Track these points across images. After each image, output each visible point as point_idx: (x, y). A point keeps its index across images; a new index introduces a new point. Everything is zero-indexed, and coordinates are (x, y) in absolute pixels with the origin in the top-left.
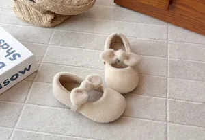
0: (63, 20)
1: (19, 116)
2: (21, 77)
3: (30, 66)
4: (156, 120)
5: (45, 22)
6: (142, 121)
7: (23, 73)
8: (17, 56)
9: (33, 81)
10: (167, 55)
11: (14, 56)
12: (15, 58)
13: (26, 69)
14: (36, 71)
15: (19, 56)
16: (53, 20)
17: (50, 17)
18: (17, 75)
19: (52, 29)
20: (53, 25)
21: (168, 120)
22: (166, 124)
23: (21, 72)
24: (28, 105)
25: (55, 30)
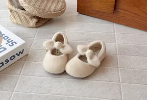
2: (17, 58)
3: (23, 50)
5: (32, 24)
7: (18, 55)
8: (14, 43)
9: (25, 61)
11: (12, 43)
12: (13, 45)
13: (20, 52)
15: (16, 43)
17: (35, 20)
18: (14, 56)
21: (121, 81)
22: (120, 84)
23: (17, 54)
24: (22, 76)
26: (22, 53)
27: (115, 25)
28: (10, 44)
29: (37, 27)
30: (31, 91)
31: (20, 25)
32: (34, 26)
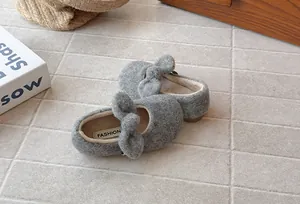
0: (85, 21)
2: (27, 94)
3: (40, 80)
4: (216, 147)
5: (61, 23)
6: (195, 149)
7: (30, 89)
8: (22, 64)
9: (42, 98)
11: (18, 64)
12: (19, 67)
13: (33, 83)
15: (25, 64)
16: (71, 21)
17: (68, 16)
18: (21, 91)
19: (70, 33)
20: (73, 27)
21: (233, 148)
22: (230, 153)
24: (34, 128)
25: (75, 34)
27: (235, 31)
29: (70, 30)
30: (48, 159)
31: (37, 24)
32: (67, 27)
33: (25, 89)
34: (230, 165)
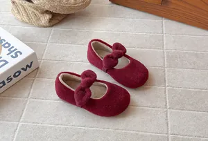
0: (60, 19)
1: (23, 110)
2: (24, 73)
3: (32, 63)
4: (156, 107)
5: (43, 22)
6: (143, 109)
7: (25, 70)
8: (18, 54)
9: (35, 77)
10: (163, 47)
11: (16, 54)
12: (17, 56)
13: (27, 66)
14: (38, 68)
15: (21, 53)
16: (50, 20)
17: (48, 17)
18: (19, 72)
19: (50, 29)
21: (168, 107)
22: (167, 111)
23: (23, 69)
24: (31, 99)
25: (53, 28)
26: (30, 67)
28: (13, 54)
32: (47, 24)
33: (22, 71)
34: (167, 120)
